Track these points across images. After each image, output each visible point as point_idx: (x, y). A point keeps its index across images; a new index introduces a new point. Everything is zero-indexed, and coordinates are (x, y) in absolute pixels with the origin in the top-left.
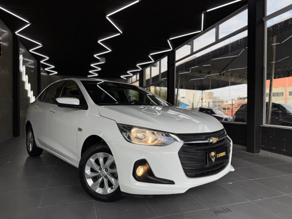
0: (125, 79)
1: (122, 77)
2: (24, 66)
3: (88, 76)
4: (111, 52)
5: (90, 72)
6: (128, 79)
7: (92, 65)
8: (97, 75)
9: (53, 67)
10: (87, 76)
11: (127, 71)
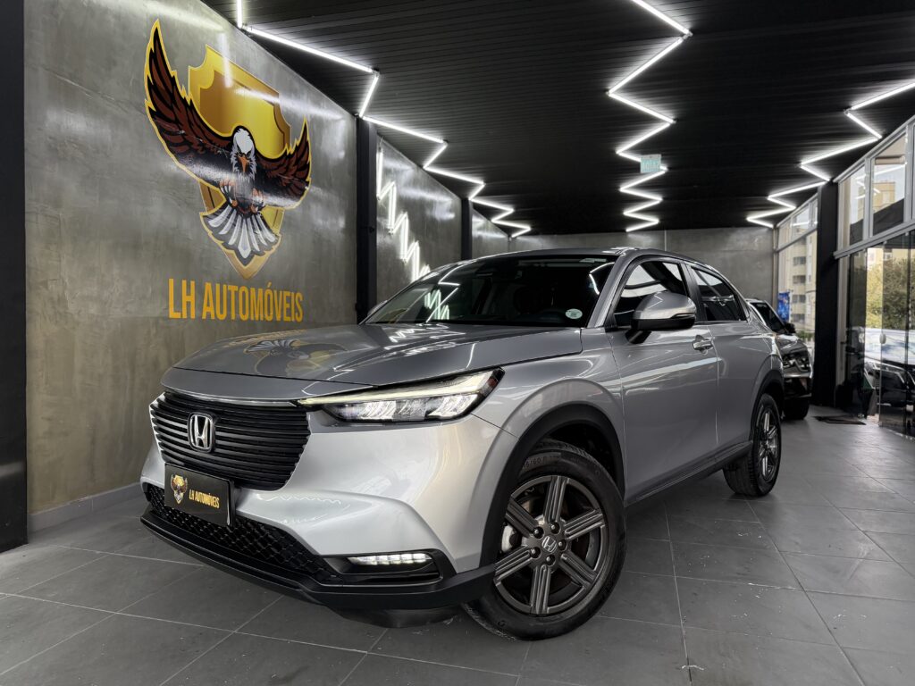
0: (771, 226)
1: (751, 218)
2: (406, 215)
3: (628, 230)
4: (672, 126)
5: (628, 213)
6: (778, 225)
7: (626, 188)
8: (654, 221)
9: (509, 210)
10: (624, 231)
11: (767, 195)
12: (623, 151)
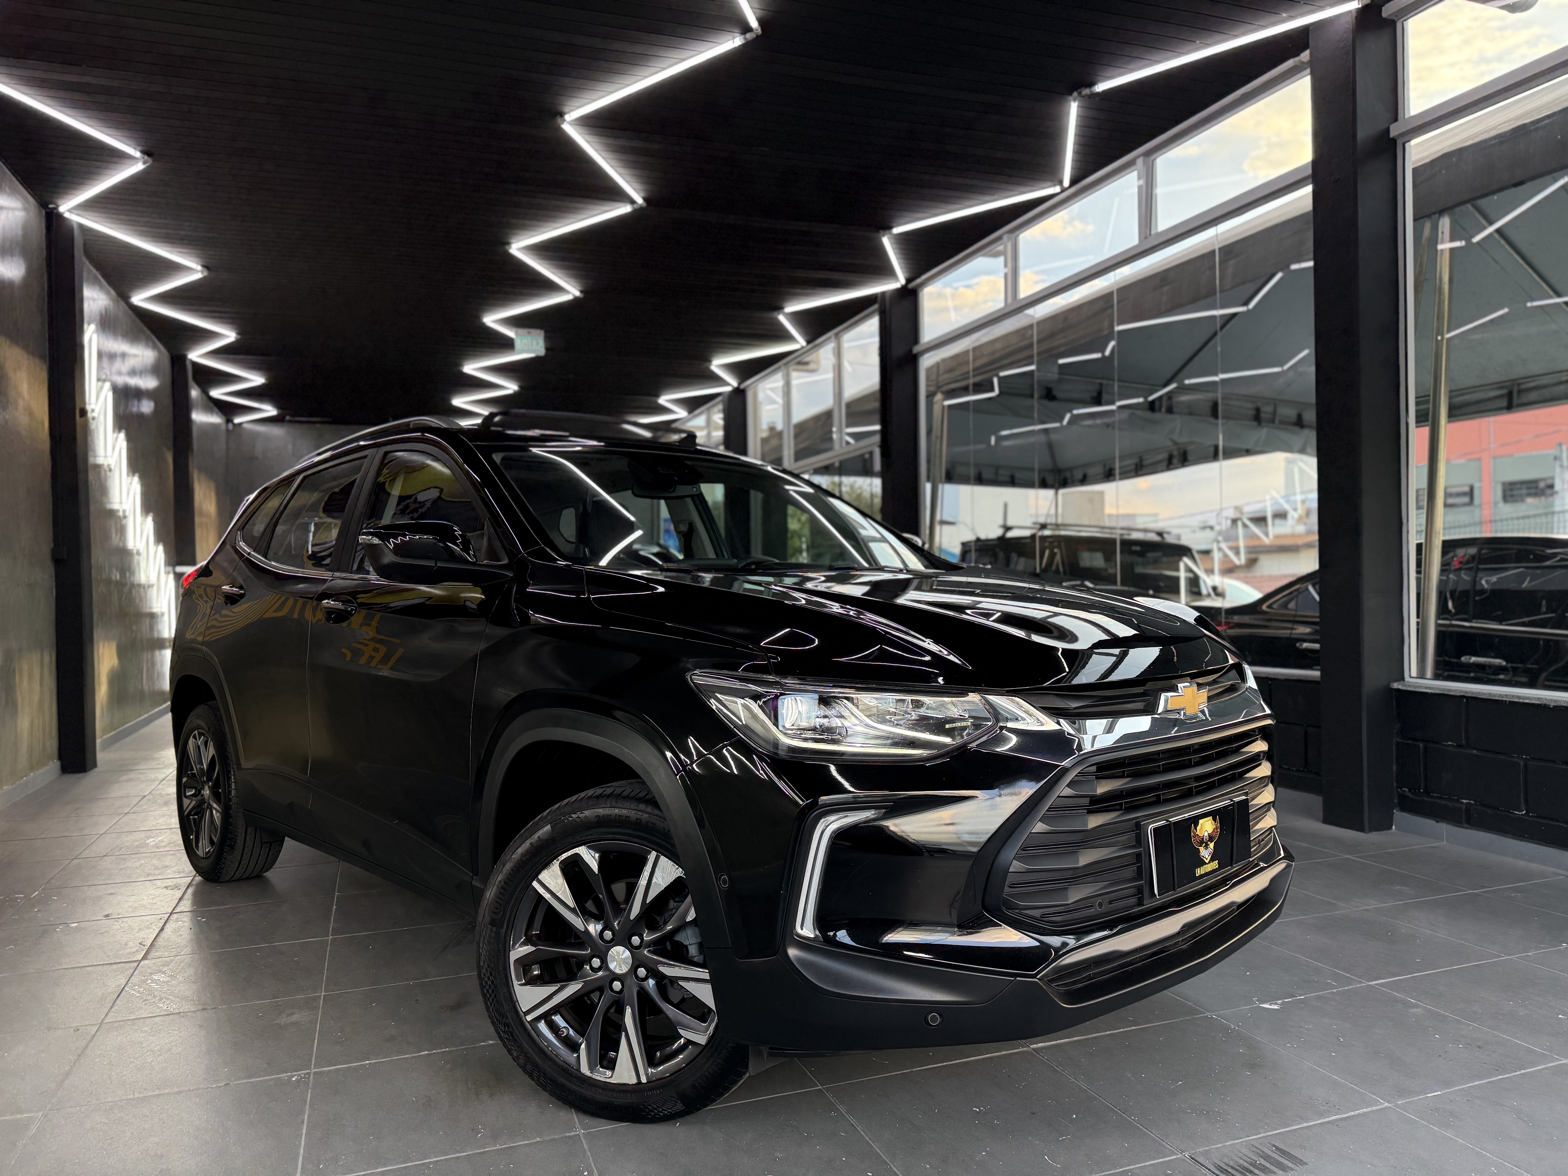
0: (647, 434)
2: (108, 385)
4: (575, 299)
5: (458, 402)
7: (470, 368)
11: (658, 395)
12: (492, 320)
